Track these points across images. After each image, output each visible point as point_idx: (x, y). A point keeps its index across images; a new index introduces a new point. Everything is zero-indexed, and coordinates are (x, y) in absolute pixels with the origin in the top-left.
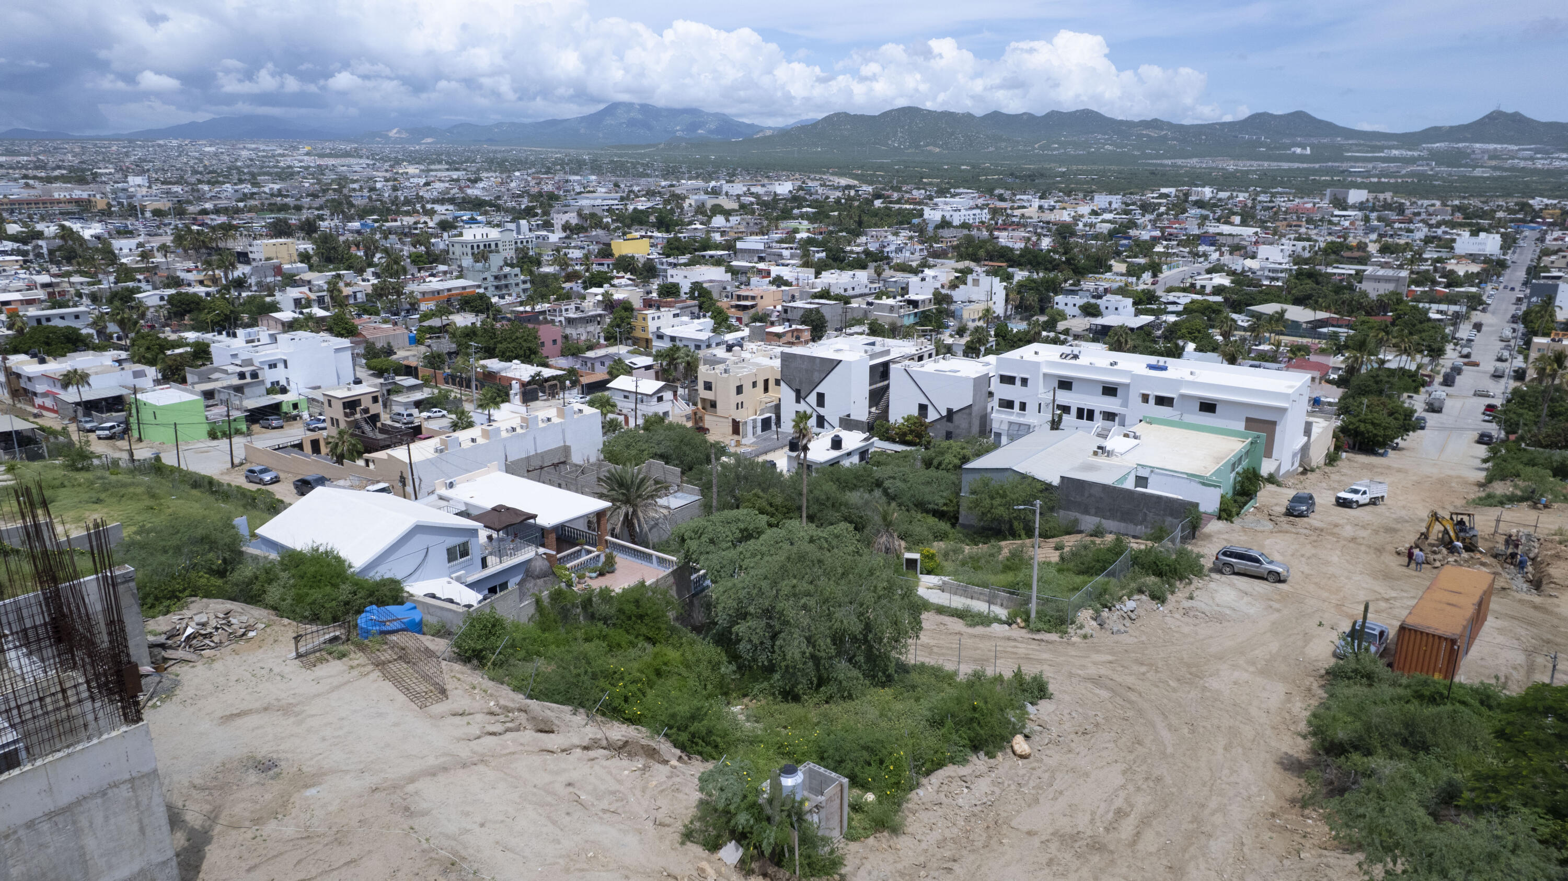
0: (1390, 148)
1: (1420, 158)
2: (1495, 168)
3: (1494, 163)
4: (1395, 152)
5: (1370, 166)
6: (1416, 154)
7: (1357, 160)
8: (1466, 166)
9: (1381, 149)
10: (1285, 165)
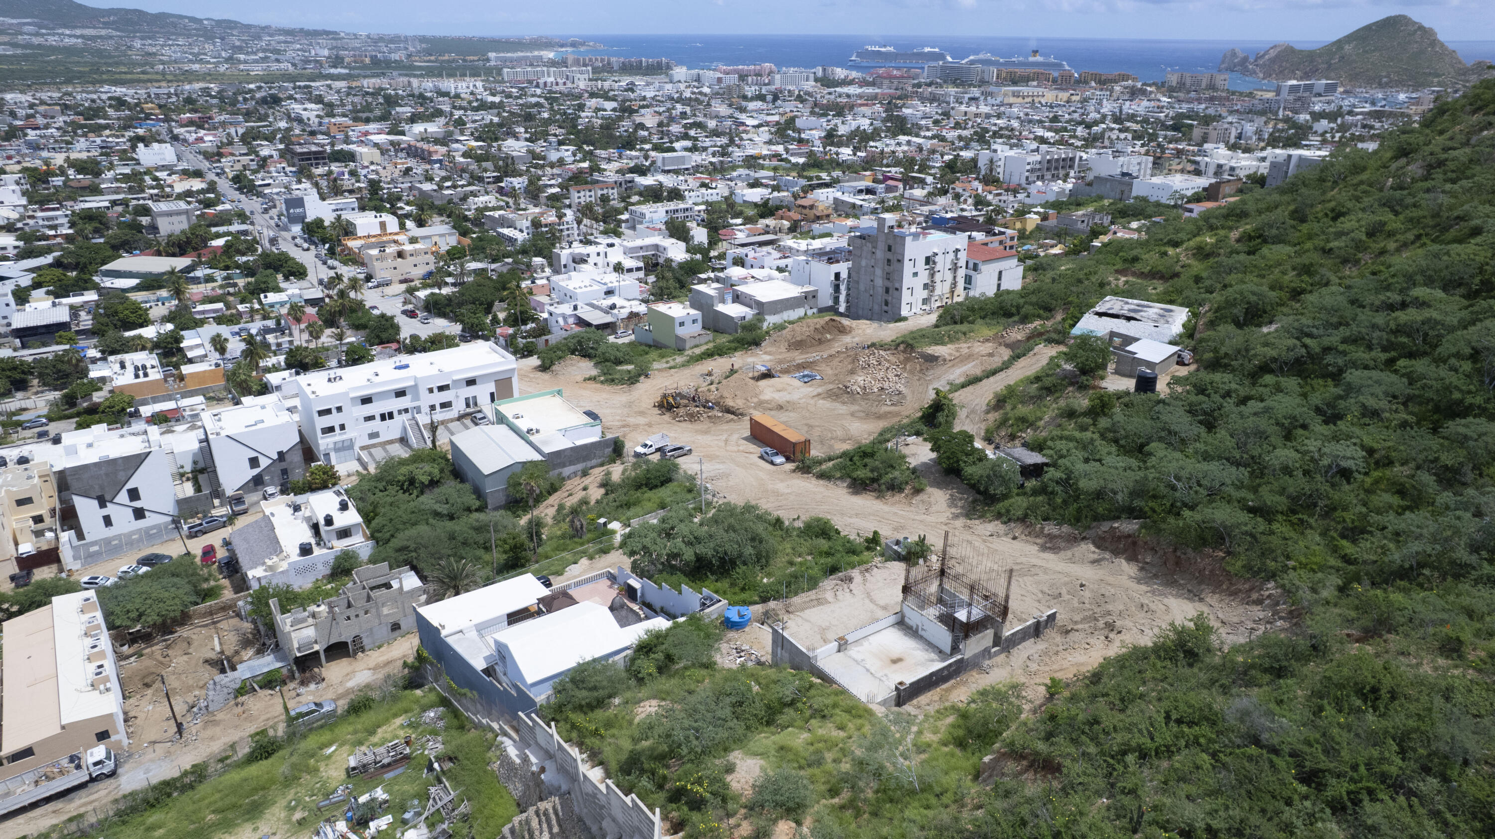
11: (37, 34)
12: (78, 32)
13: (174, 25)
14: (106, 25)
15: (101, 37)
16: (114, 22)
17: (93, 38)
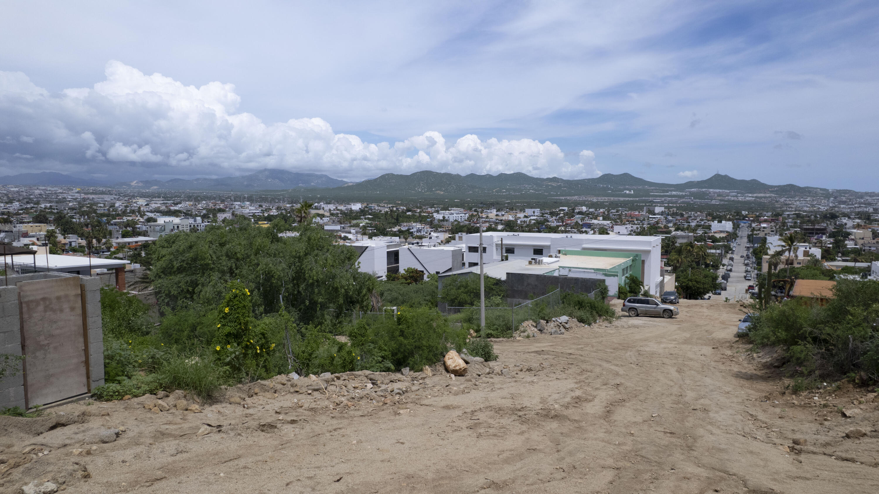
0: (671, 191)
1: (686, 195)
2: (721, 200)
3: (720, 198)
4: (674, 193)
5: (663, 199)
6: (684, 194)
7: (657, 196)
8: (707, 199)
9: (667, 192)
10: (622, 199)
11: (736, 196)
12: (755, 195)
13: (810, 192)
14: (772, 192)
15: (765, 197)
16: (776, 191)
17: (761, 198)
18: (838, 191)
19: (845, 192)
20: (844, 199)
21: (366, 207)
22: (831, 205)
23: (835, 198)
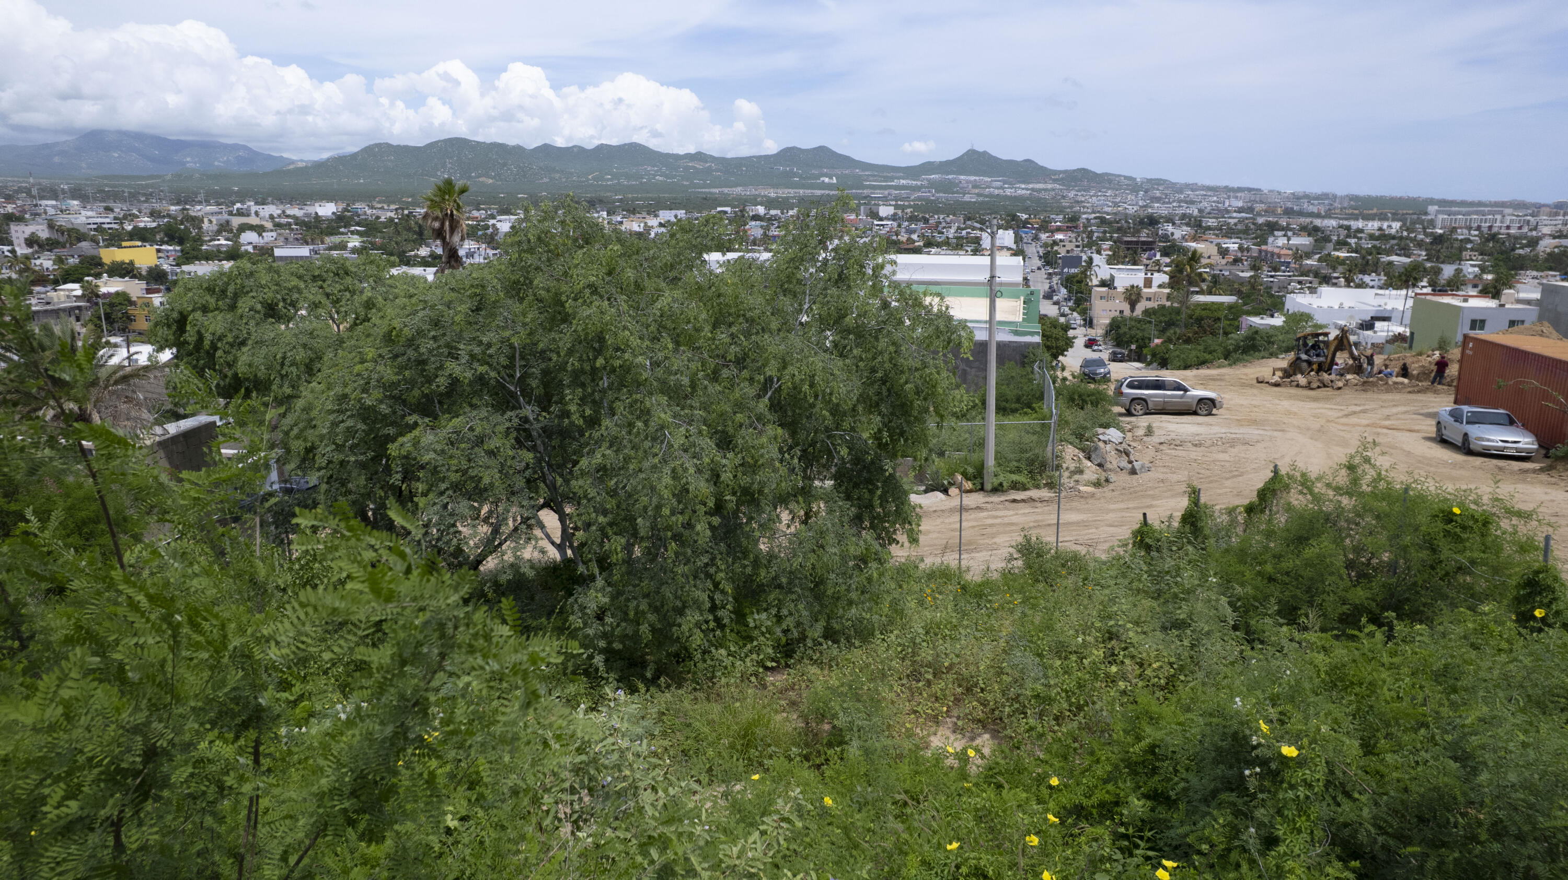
0: (899, 178)
1: (922, 186)
2: (979, 195)
3: (977, 191)
4: (903, 182)
5: (886, 192)
6: (919, 183)
7: (874, 187)
8: (957, 192)
9: (892, 179)
10: (818, 192)
11: (1002, 188)
12: (1031, 186)
13: (1110, 181)
14: (1055, 181)
15: (1045, 190)
16: (1062, 179)
17: (1040, 191)
18: (1149, 181)
19: (1159, 182)
20: (1158, 194)
21: (346, 210)
22: (1141, 203)
23: (1146, 192)
